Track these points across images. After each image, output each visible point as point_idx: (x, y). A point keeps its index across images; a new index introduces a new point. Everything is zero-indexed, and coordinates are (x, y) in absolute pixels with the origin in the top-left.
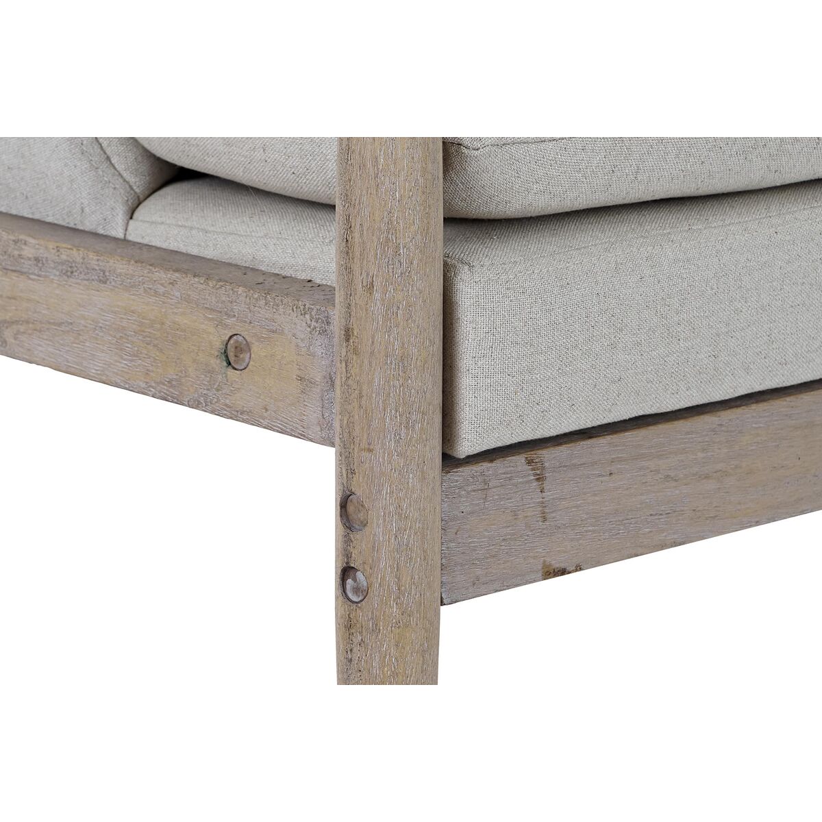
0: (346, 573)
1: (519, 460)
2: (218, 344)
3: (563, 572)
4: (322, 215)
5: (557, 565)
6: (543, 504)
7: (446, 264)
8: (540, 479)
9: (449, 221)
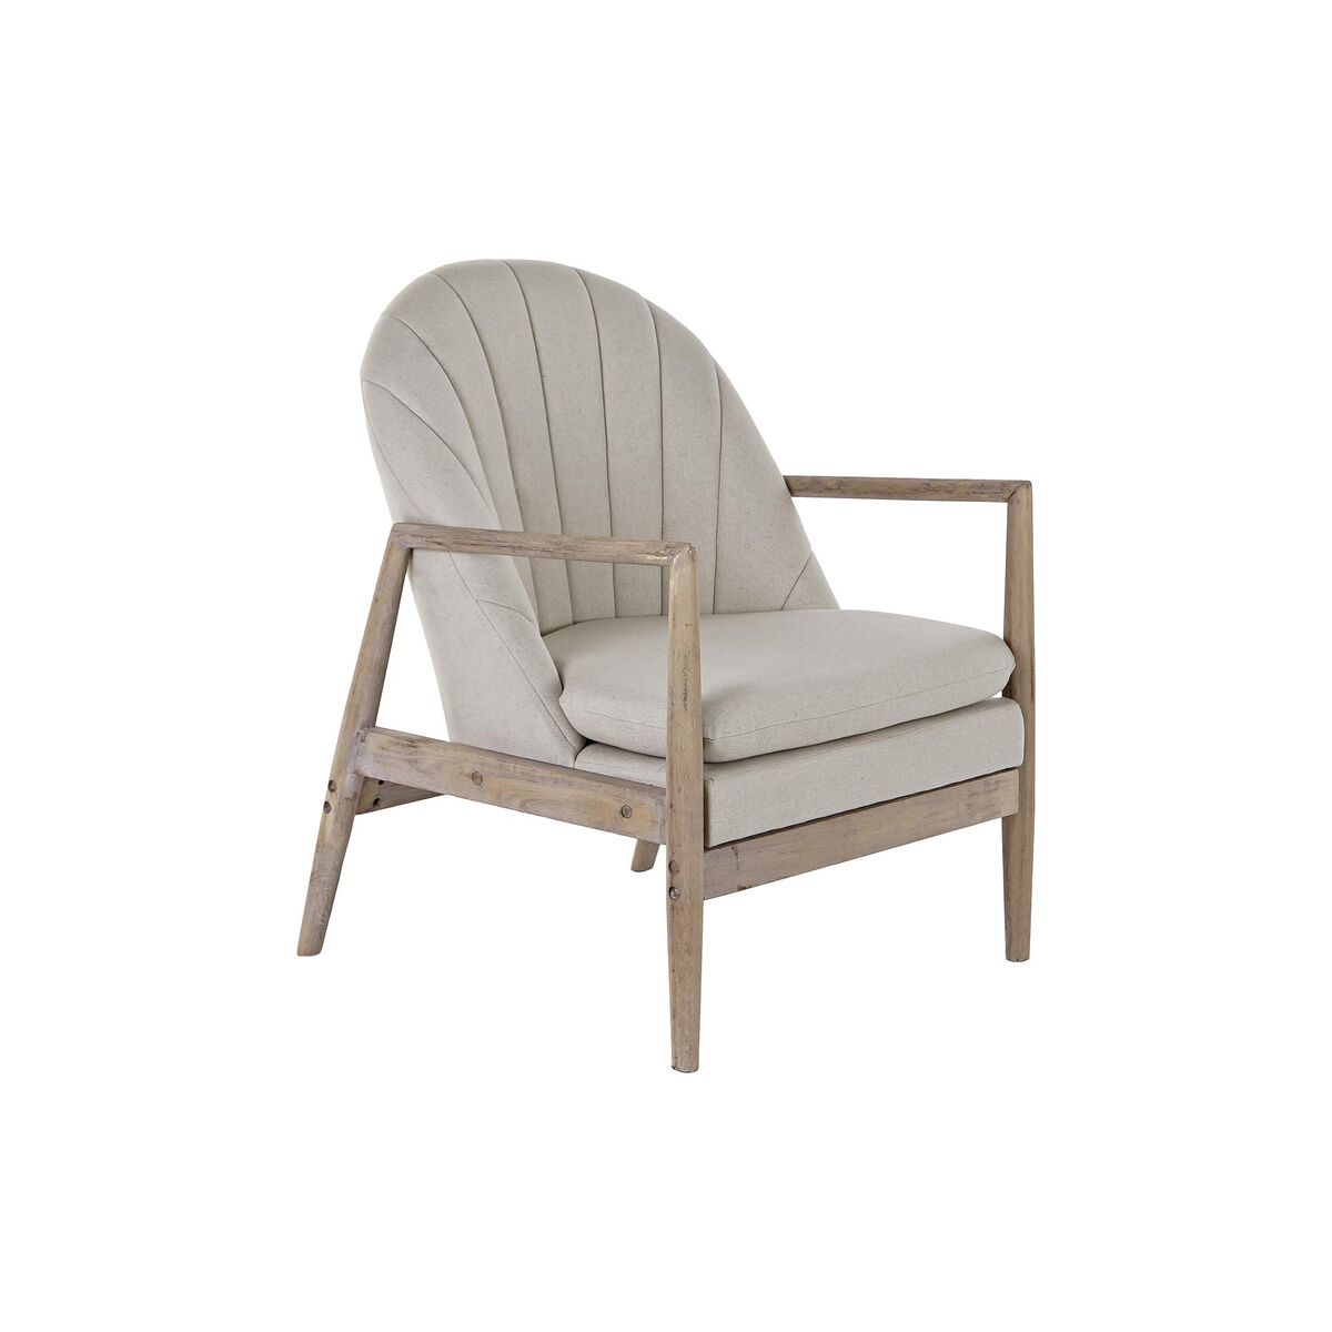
0: (671, 889)
1: (729, 847)
2: (619, 809)
3: (745, 888)
4: (662, 761)
5: (743, 885)
6: (737, 864)
7: (704, 781)
8: (736, 854)
9: (705, 763)
